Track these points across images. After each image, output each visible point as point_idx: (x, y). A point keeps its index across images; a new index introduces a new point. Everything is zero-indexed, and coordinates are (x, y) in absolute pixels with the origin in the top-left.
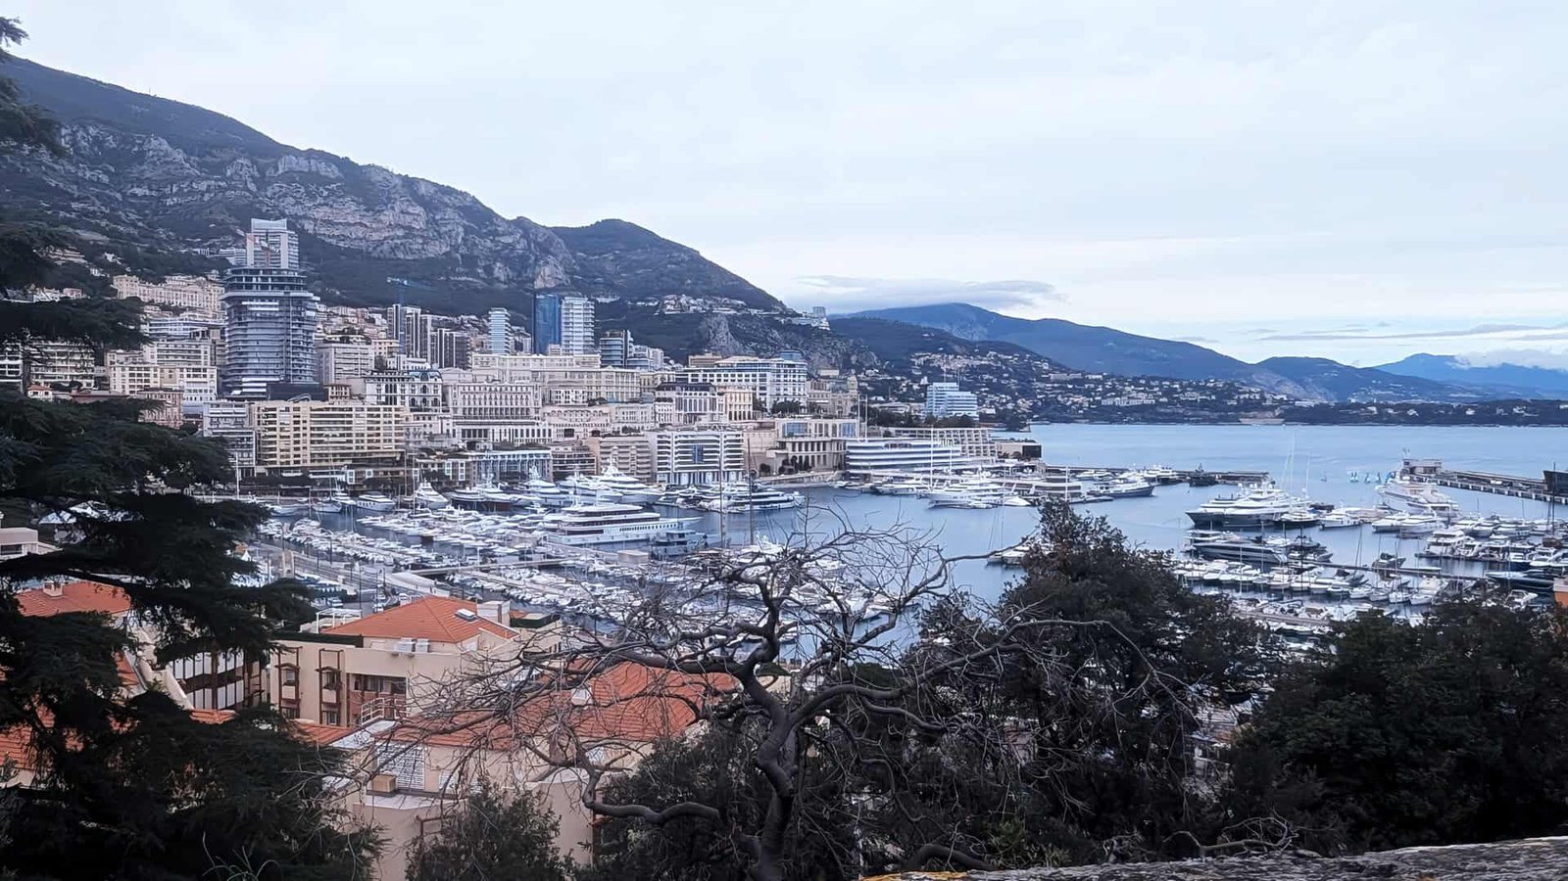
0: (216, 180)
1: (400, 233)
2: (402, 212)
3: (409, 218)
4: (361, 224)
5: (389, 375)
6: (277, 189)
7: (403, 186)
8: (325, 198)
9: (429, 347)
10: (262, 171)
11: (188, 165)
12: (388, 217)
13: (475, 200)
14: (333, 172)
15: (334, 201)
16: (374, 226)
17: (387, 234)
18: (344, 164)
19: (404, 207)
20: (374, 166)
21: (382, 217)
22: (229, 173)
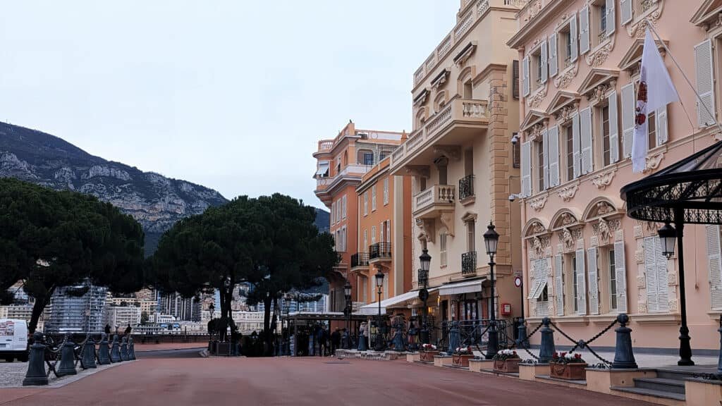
0: (48, 182)
1: (168, 216)
2: (170, 203)
3: (174, 207)
4: (142, 211)
5: (148, 327)
6: (88, 188)
7: (171, 186)
8: (120, 193)
9: (176, 305)
10: (79, 175)
11: (29, 172)
12: (160, 206)
13: (218, 195)
14: (126, 176)
15: (125, 195)
16: (151, 212)
17: (159, 217)
18: (134, 171)
19: (171, 199)
20: (153, 173)
21: (156, 206)
22: (56, 176)
